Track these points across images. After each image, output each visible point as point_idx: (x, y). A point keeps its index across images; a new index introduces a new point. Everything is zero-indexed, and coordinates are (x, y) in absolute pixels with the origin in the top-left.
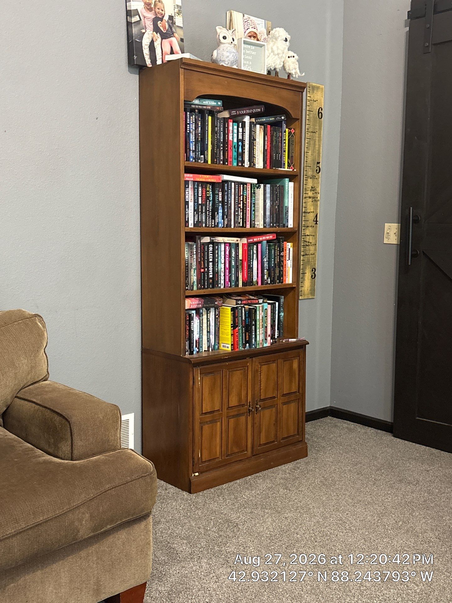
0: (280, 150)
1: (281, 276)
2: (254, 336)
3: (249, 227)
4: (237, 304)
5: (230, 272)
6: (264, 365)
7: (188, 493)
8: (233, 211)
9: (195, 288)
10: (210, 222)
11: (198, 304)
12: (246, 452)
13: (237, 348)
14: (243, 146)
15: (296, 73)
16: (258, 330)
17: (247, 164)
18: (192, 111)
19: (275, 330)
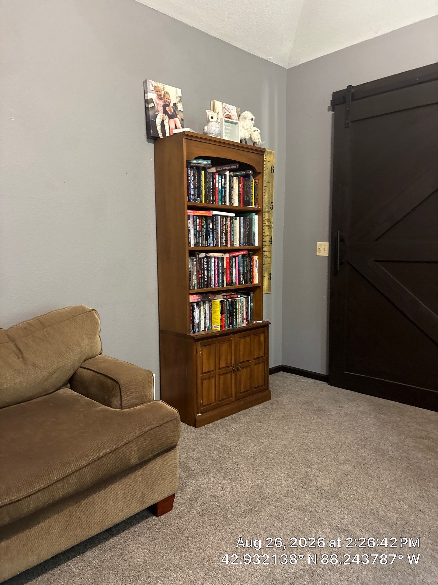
0: (249, 194)
1: (251, 278)
2: (235, 320)
3: (230, 246)
4: (224, 298)
5: (218, 277)
6: (242, 339)
7: (194, 427)
8: (219, 235)
9: (196, 288)
10: (205, 244)
11: (198, 299)
12: (231, 398)
13: (225, 328)
14: (225, 191)
15: (259, 142)
16: (238, 316)
17: (228, 204)
18: (192, 167)
19: (248, 315)
